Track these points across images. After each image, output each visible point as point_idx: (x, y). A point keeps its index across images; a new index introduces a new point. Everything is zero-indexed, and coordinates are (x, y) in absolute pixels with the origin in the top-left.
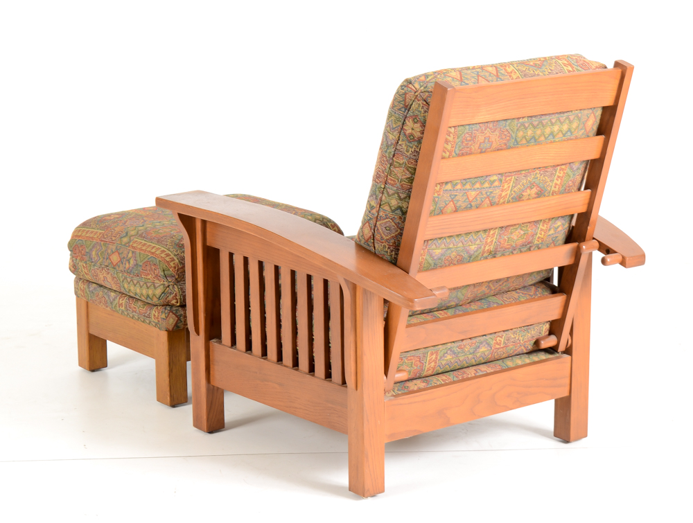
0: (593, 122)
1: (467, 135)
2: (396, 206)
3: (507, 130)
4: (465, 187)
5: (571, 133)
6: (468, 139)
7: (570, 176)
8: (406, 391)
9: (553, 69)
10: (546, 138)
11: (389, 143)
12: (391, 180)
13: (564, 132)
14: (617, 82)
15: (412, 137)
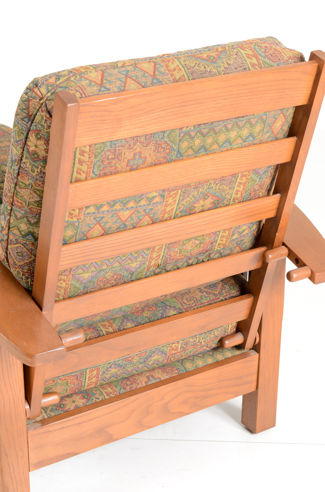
0: (282, 123)
1: (108, 153)
2: (26, 231)
3: (165, 142)
4: (114, 208)
5: (254, 138)
6: (110, 157)
7: (255, 181)
8: (61, 412)
9: (231, 62)
10: (220, 147)
11: (14, 158)
12: (18, 201)
13: (244, 138)
14: (312, 78)
15: (36, 156)
